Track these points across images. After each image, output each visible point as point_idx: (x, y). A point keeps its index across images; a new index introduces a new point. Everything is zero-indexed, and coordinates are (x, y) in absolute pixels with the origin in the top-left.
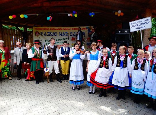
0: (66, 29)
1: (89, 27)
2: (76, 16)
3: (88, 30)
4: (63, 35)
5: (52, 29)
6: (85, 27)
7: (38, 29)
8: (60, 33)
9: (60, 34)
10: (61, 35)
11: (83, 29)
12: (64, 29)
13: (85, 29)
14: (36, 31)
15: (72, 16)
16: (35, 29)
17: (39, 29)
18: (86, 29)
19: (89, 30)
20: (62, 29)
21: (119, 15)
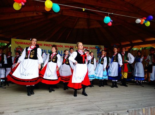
0: (68, 47)
1: (98, 46)
5: (47, 45)
6: (94, 46)
7: (22, 43)
11: (92, 48)
12: (66, 47)
13: (93, 48)
14: (17, 46)
16: (16, 42)
17: (24, 43)
18: (95, 48)
19: (99, 49)
20: (62, 46)
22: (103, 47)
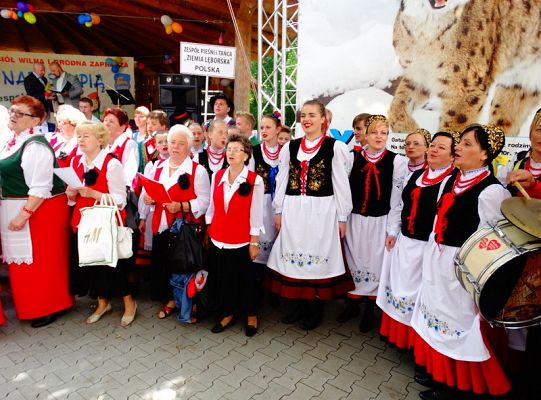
0: (29, 61)
1: (114, 58)
2: (30, 18)
3: (113, 71)
4: (18, 82)
6: (102, 59)
8: (4, 73)
9: (6, 77)
10: (12, 83)
11: (97, 64)
12: (22, 61)
13: (102, 64)
15: (15, 16)
18: (107, 64)
19: (116, 68)
20: (12, 60)
21: (168, 31)
22: (130, 61)
